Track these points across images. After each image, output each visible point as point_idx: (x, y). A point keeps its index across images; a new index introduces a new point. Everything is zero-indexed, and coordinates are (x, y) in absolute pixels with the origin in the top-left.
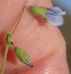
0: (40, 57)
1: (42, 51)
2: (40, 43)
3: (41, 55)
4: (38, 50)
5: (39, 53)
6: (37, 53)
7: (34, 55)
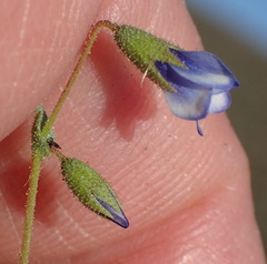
0: (155, 213)
1: (160, 192)
2: (153, 168)
3: (158, 207)
4: (145, 190)
5: (150, 199)
6: (142, 201)
7: (134, 206)
